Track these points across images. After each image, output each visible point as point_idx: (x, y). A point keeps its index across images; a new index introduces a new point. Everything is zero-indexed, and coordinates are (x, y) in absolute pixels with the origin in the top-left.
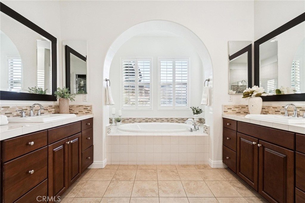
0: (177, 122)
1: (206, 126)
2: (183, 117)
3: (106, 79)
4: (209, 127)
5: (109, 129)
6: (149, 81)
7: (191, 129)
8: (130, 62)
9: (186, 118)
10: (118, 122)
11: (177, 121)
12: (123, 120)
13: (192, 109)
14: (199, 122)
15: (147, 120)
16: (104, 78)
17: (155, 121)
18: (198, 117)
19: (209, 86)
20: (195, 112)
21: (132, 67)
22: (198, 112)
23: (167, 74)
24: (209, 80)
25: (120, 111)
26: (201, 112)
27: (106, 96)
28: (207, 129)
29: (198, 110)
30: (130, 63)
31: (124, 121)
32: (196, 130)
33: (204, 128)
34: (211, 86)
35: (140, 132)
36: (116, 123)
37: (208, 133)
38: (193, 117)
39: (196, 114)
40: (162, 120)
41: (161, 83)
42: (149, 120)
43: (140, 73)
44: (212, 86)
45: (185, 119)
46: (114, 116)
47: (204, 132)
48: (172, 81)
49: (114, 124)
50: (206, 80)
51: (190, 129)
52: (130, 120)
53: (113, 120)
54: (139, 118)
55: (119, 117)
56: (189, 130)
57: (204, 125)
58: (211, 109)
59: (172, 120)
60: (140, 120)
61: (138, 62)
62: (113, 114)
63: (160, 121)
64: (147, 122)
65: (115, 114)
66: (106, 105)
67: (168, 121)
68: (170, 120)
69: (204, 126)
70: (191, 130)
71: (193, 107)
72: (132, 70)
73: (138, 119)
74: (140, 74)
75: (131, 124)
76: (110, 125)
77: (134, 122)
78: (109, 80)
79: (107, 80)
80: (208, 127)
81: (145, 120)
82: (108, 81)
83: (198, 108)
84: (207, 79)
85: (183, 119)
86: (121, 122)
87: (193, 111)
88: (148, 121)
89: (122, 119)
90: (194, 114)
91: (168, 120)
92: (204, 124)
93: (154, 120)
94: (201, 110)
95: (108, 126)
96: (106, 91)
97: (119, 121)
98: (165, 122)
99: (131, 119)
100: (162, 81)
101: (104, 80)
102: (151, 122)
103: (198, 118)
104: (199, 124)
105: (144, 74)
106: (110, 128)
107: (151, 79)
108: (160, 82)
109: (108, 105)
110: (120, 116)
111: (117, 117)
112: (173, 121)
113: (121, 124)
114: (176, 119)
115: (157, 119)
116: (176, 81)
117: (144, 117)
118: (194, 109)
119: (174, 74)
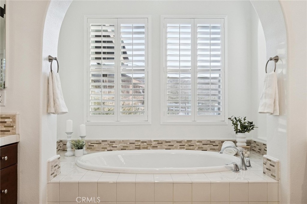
0: (200, 148)
1: (270, 160)
2: (212, 139)
3: (49, 56)
4: (278, 163)
5: (55, 167)
6: (143, 64)
7: (236, 166)
8: (104, 25)
9: (219, 141)
10: (79, 149)
11: (202, 146)
12: (89, 144)
13: (233, 121)
14: (247, 148)
15: (139, 145)
16: (45, 55)
17: (155, 147)
18: (245, 138)
19: (279, 71)
20: (239, 127)
21: (109, 36)
22: (245, 128)
23: (180, 50)
24: (276, 59)
25: (83, 126)
26: (252, 129)
27: (48, 94)
28: (274, 166)
29: (245, 123)
30: (104, 28)
31: (92, 146)
32: (246, 169)
33: (265, 164)
34: (282, 72)
35: (124, 172)
36: (74, 151)
37: (275, 177)
38: (234, 139)
39: (240, 132)
40: (169, 145)
41: (168, 68)
42: (142, 144)
43: (125, 53)
44: (284, 72)
45: (217, 143)
46: (70, 137)
47: (264, 173)
48: (189, 64)
49: (69, 153)
50: (271, 59)
51: (233, 166)
52: (103, 144)
53: (68, 145)
54: (123, 141)
55: (80, 139)
56: (231, 168)
57: (264, 158)
58: (282, 121)
59: (189, 145)
60: (125, 145)
61: (122, 25)
62: (67, 133)
63: (166, 147)
64: (139, 148)
65: (71, 133)
66: (49, 113)
67: (182, 147)
68: (186, 144)
69: (265, 160)
70: (237, 169)
71: (235, 118)
72: (108, 42)
73: (120, 142)
74: (125, 56)
75: (106, 153)
76: (59, 158)
77: (112, 148)
78: (56, 59)
79: (50, 59)
80: (275, 163)
81: (134, 145)
82: (54, 62)
83: (245, 119)
84: (273, 57)
85: (212, 142)
86: (84, 148)
87: (233, 127)
88: (141, 147)
89: (88, 142)
90: (236, 133)
91: (182, 145)
92: (264, 156)
93: (154, 144)
94: (251, 123)
95: (53, 161)
96: (48, 83)
97: (80, 147)
98: (176, 148)
99: (106, 143)
100: (169, 64)
101: (45, 59)
102: (147, 148)
103: (245, 140)
104: (248, 153)
105: (132, 50)
106: (57, 163)
107: (147, 61)
108: (166, 67)
109: (54, 113)
110: (82, 137)
111: (76, 139)
112: (191, 147)
113: (85, 152)
114: (199, 143)
115: (160, 143)
116: (199, 64)
117: (133, 138)
118: (237, 121)
119: (194, 50)
